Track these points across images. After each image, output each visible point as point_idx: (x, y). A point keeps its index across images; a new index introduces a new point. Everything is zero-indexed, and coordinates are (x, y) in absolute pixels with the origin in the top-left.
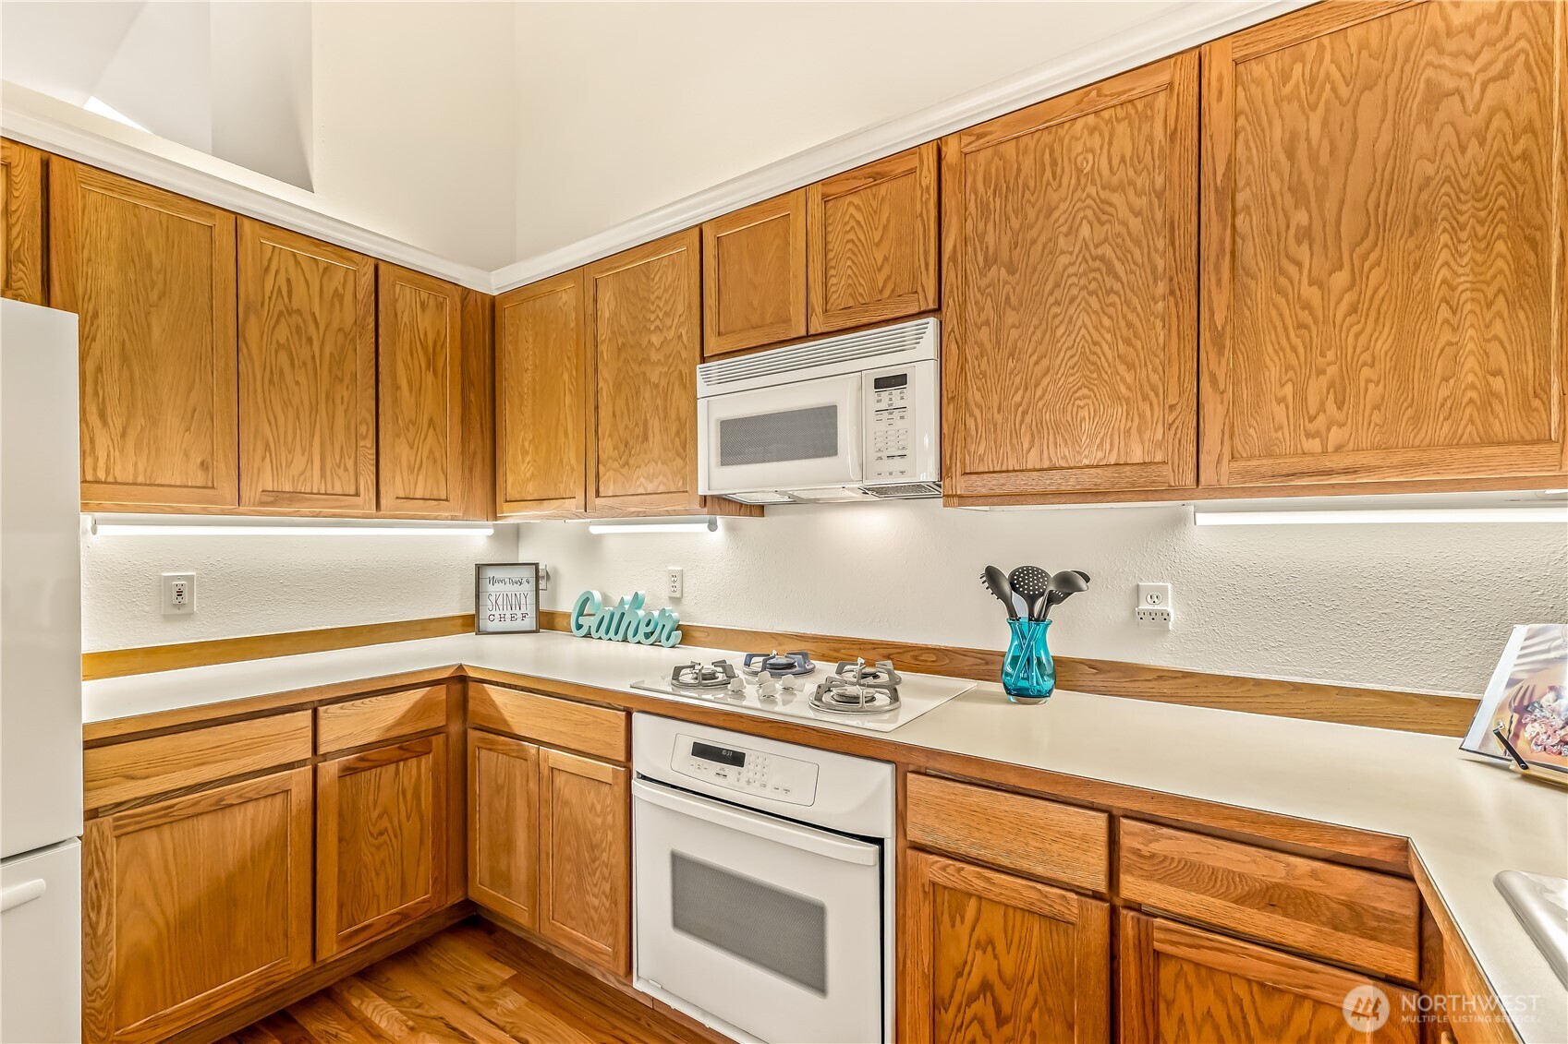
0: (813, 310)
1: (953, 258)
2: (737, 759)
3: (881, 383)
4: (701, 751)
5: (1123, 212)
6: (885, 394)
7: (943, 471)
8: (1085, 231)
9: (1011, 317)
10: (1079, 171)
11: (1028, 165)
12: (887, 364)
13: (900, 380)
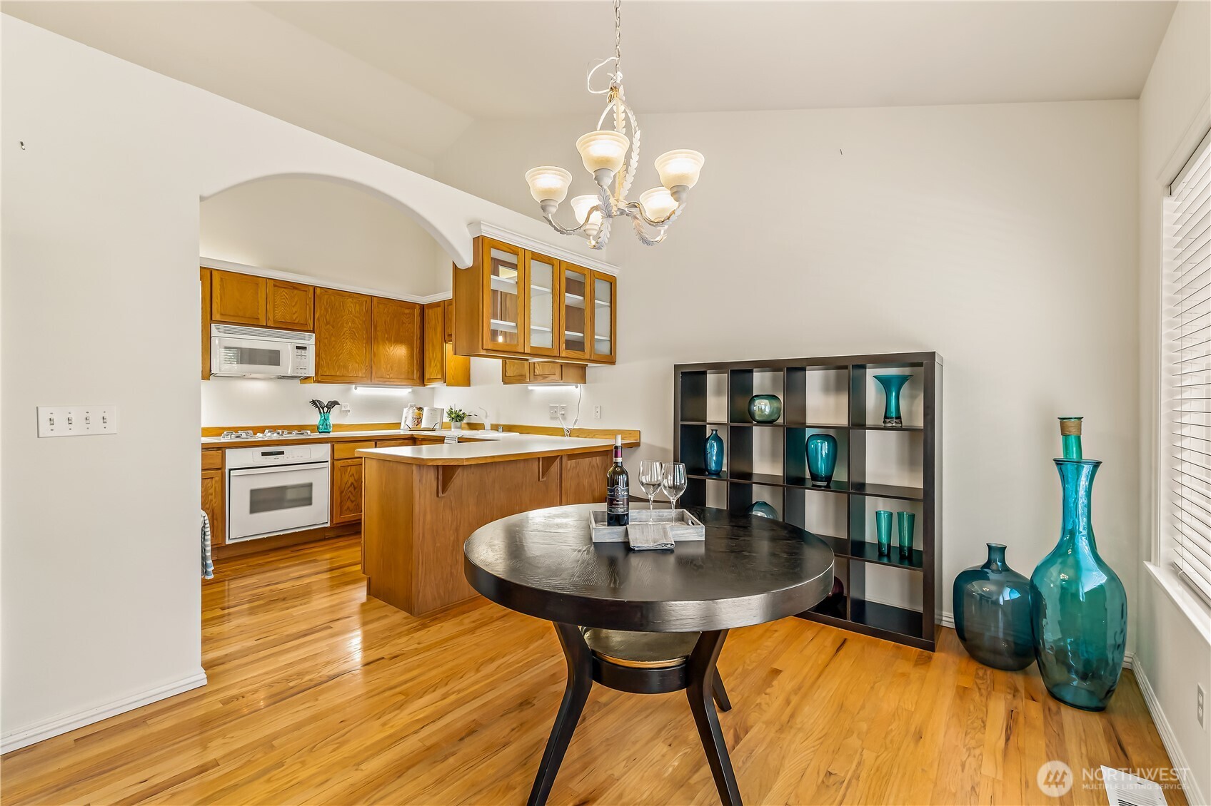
0: (269, 319)
1: (318, 319)
2: (282, 453)
3: (298, 348)
4: (264, 454)
5: (357, 322)
6: (299, 351)
7: (316, 374)
8: (350, 324)
9: (333, 339)
10: (349, 311)
11: (337, 304)
12: (301, 343)
13: (305, 348)
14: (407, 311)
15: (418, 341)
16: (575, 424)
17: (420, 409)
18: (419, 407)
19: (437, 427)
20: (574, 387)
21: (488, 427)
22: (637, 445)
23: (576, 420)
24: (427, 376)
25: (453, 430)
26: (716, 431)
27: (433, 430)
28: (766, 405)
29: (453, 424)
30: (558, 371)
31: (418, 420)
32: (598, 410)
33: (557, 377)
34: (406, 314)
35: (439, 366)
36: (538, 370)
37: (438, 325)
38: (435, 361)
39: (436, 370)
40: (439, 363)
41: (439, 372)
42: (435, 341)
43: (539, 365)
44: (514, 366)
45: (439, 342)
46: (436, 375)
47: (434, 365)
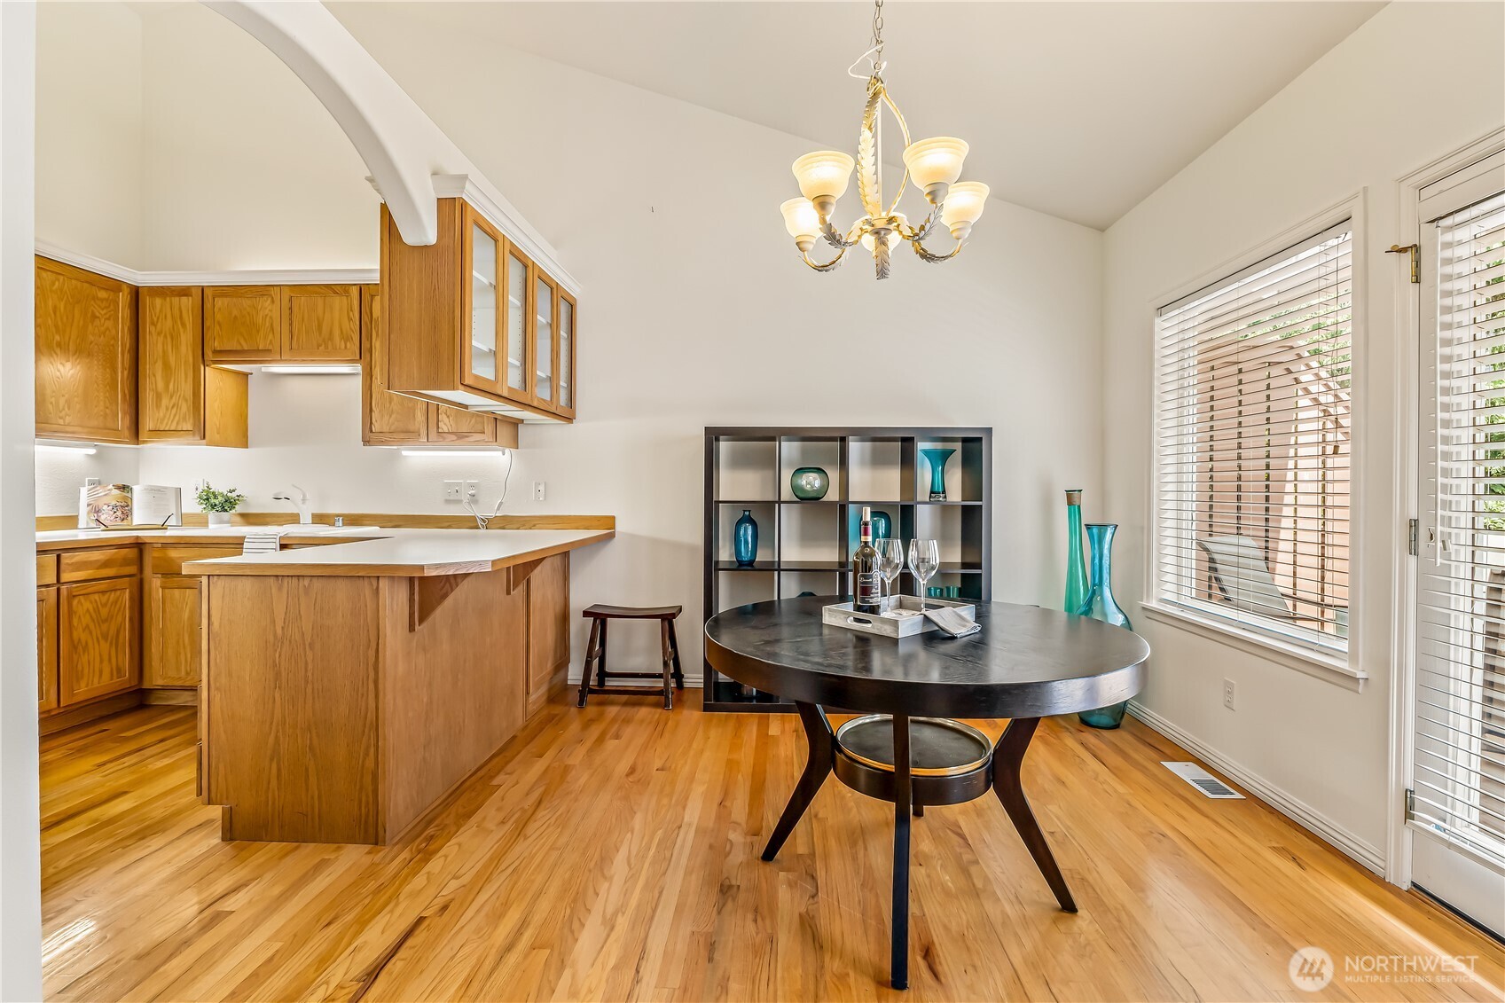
14: (103, 294)
15: (127, 356)
16: (498, 509)
17: (124, 488)
18: (121, 483)
19: (172, 521)
20: (501, 452)
21: (306, 518)
22: (611, 536)
23: (501, 503)
24: (148, 423)
25: (211, 526)
26: (749, 511)
27: (163, 527)
28: (815, 479)
29: (212, 515)
30: (489, 428)
31: (125, 510)
32: (542, 488)
33: (488, 436)
34: (102, 300)
35: (184, 408)
36: (445, 424)
37: (181, 330)
38: (171, 397)
39: (175, 415)
40: (186, 400)
41: (184, 419)
42: (172, 360)
43: (448, 417)
44: (391, 416)
45: (185, 362)
46: (177, 423)
47: (171, 405)
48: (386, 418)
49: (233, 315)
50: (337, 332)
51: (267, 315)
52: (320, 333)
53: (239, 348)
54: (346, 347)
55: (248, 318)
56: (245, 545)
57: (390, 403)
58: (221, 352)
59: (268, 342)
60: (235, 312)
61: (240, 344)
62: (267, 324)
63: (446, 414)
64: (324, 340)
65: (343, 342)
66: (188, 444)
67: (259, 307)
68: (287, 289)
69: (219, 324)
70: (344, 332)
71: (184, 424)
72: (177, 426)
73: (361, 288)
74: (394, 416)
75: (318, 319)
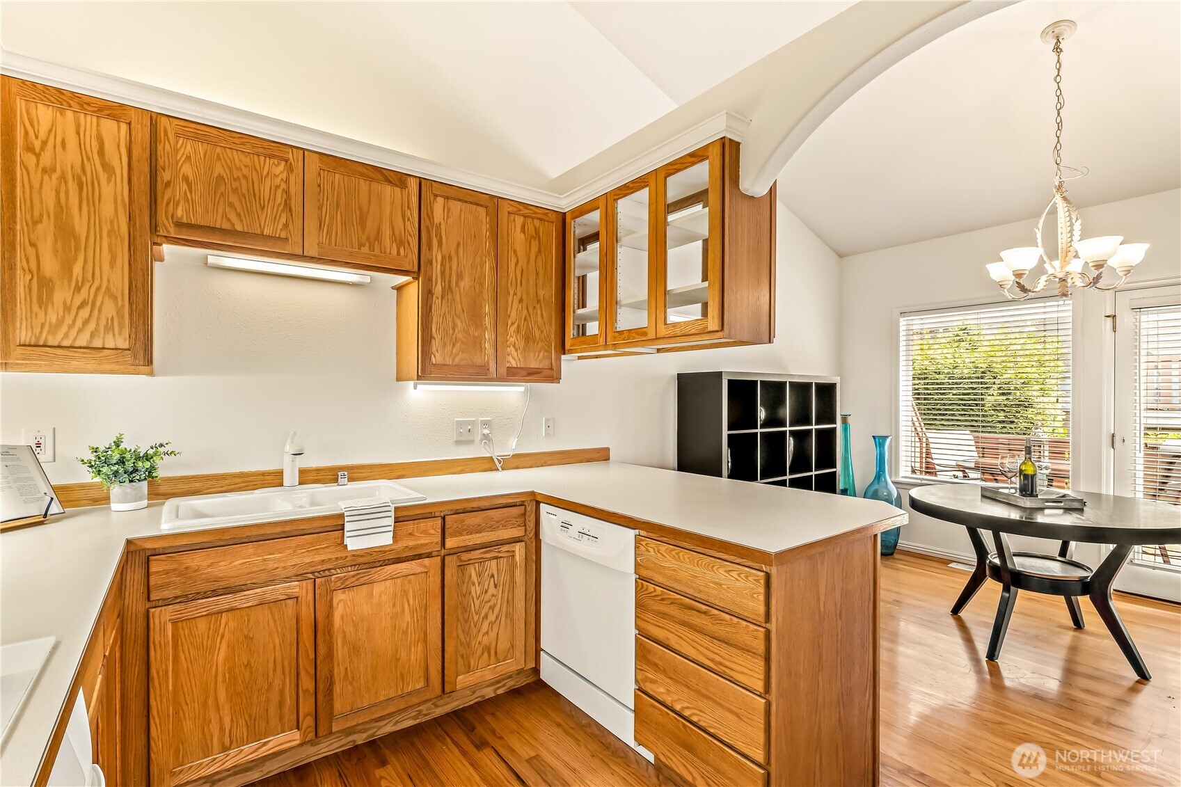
32: (551, 424)
35: (109, 309)
36: (513, 358)
37: (103, 177)
38: (78, 289)
39: (86, 322)
40: (115, 298)
41: (109, 328)
42: (80, 225)
43: (516, 350)
44: (454, 345)
45: (110, 232)
46: (92, 335)
47: (78, 302)
48: (449, 348)
49: (216, 175)
50: (387, 232)
51: (277, 187)
52: (363, 230)
53: (226, 226)
54: (398, 253)
55: (244, 182)
56: (348, 527)
57: (454, 329)
58: (190, 226)
59: (280, 226)
60: (219, 170)
61: (229, 220)
62: (278, 200)
63: (514, 346)
64: (368, 239)
65: (394, 245)
66: (112, 372)
67: (265, 173)
68: (316, 157)
69: (186, 178)
70: (397, 233)
71: (110, 336)
72: (91, 341)
73: (421, 181)
74: (458, 345)
75: (360, 209)
